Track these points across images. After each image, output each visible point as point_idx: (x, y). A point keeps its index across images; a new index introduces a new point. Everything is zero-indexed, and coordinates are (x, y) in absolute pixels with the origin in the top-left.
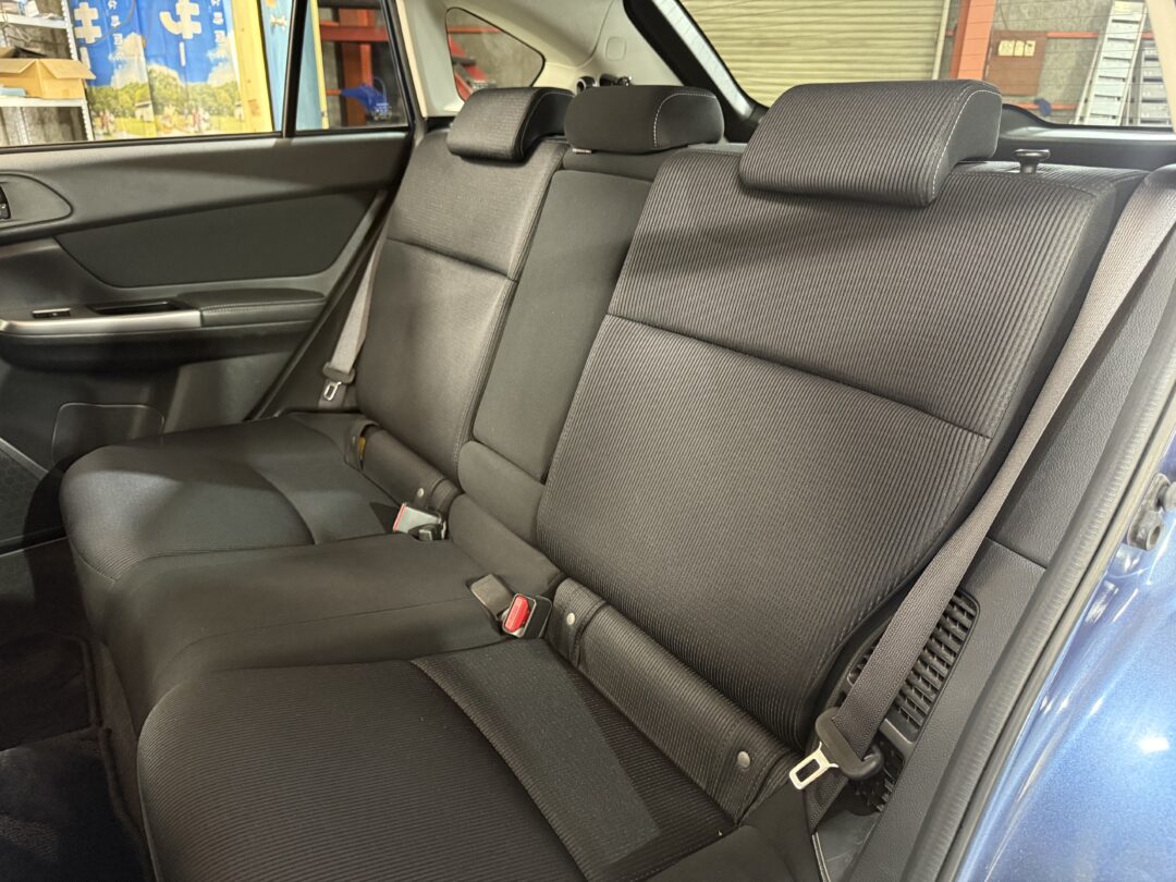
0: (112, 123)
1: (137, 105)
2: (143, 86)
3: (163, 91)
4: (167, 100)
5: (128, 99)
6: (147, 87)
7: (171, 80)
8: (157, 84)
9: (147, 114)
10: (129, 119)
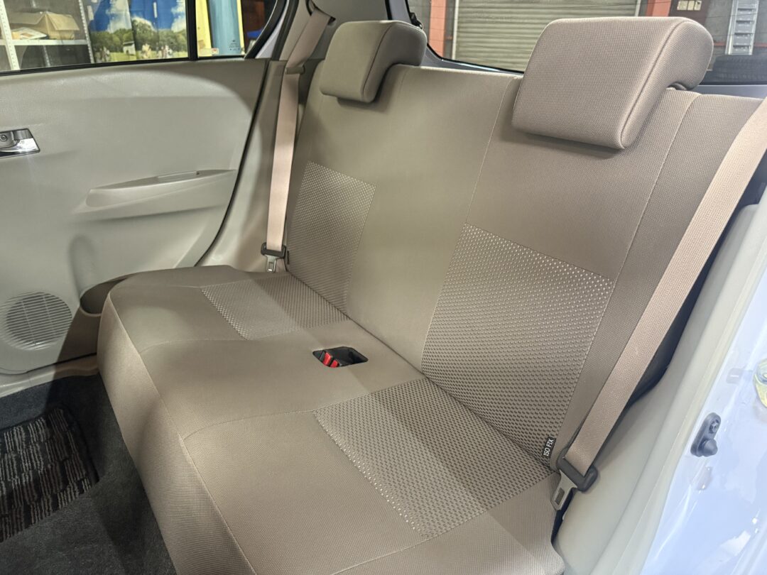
1: (124, 43)
2: (129, 31)
3: (142, 35)
4: (143, 41)
5: (118, 40)
6: (131, 33)
7: (147, 27)
8: (137, 30)
9: (132, 49)
10: (120, 54)
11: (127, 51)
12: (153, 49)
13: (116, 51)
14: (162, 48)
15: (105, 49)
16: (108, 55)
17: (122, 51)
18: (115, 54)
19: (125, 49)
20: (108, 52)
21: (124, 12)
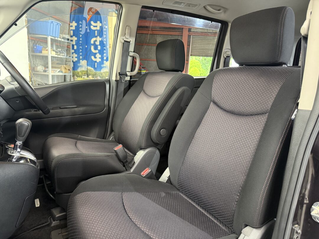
0: (76, 78)
1: (83, 75)
2: (85, 71)
3: (90, 73)
4: (90, 75)
5: (81, 74)
6: (86, 72)
7: (92, 70)
8: (88, 71)
9: (86, 77)
12: (93, 77)
13: (79, 77)
14: (97, 77)
15: (75, 76)
19: (83, 77)
21: (84, 65)
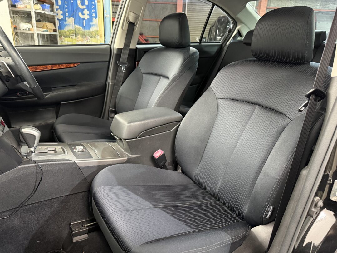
1: (71, 35)
2: (73, 30)
3: (78, 32)
7: (80, 29)
9: (74, 37)
10: (68, 38)
11: (72, 38)
12: (81, 37)
13: (67, 37)
14: (86, 37)
15: (63, 36)
16: (63, 39)
17: (69, 37)
18: (66, 38)
19: (71, 37)
20: (64, 38)
21: (72, 23)
